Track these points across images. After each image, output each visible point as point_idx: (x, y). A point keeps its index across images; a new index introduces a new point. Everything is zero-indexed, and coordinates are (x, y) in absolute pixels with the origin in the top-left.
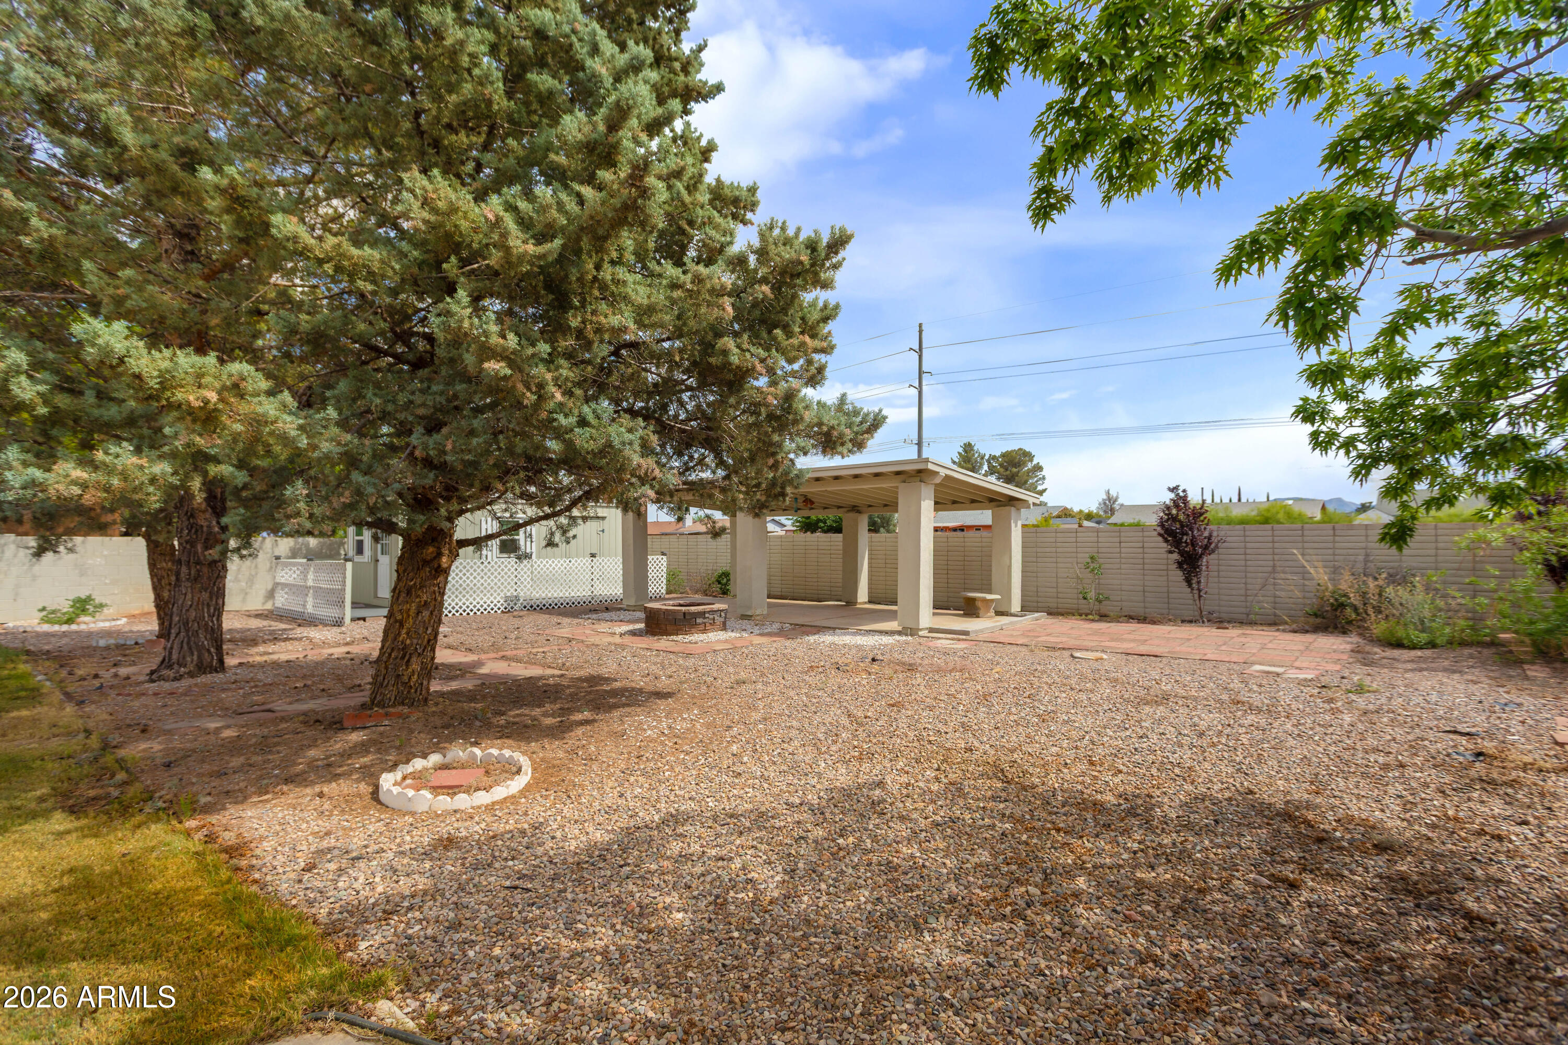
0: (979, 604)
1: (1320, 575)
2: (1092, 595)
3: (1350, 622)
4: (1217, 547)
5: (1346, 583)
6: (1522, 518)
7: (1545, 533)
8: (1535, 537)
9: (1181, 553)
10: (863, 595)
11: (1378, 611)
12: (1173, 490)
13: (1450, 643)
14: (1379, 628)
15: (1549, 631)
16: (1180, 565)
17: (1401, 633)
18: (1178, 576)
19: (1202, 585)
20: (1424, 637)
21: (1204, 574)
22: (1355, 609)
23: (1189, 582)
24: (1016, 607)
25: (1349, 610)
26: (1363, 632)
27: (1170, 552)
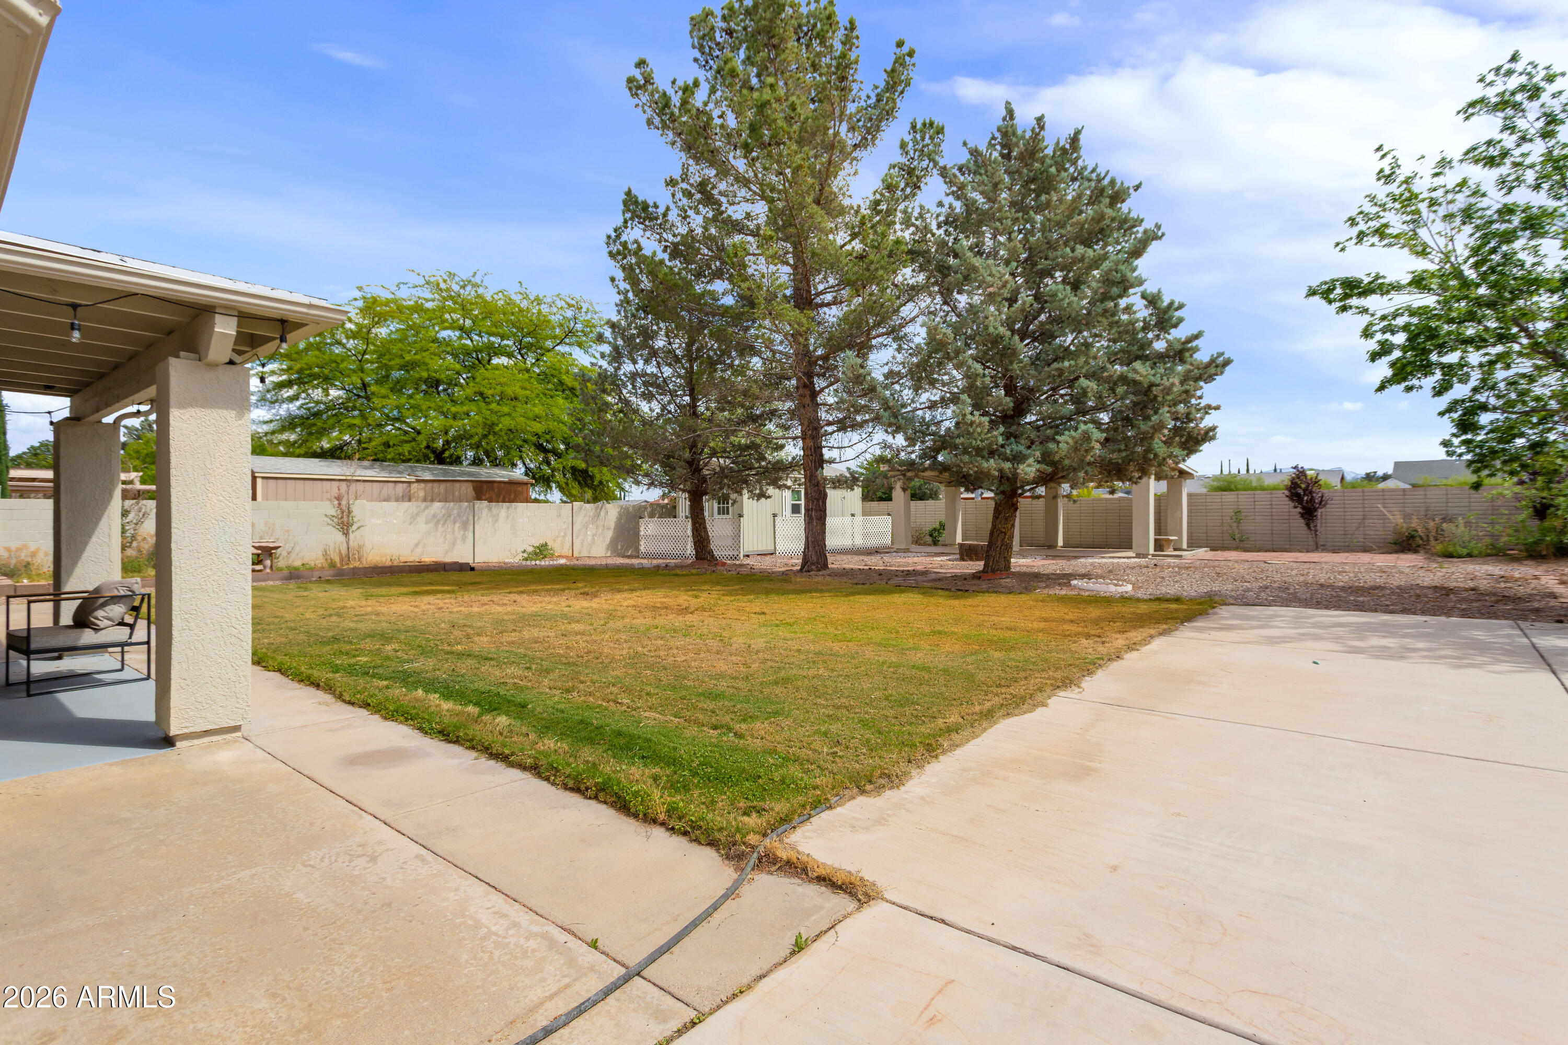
0: (1164, 543)
1: (1399, 520)
2: (1237, 536)
3: (1419, 546)
4: (1326, 504)
5: (1415, 523)
6: (1521, 483)
7: (1534, 491)
8: (1528, 493)
9: (1303, 508)
10: (1060, 543)
11: (1436, 539)
12: (1295, 468)
13: (1480, 553)
14: (1439, 547)
15: (1535, 543)
16: (1302, 515)
17: (1451, 549)
18: (1301, 522)
19: (1318, 528)
20: (1465, 551)
21: (1319, 521)
22: (1422, 538)
23: (1308, 525)
24: (1185, 546)
25: (1418, 539)
26: (1427, 551)
27: (1295, 507)
